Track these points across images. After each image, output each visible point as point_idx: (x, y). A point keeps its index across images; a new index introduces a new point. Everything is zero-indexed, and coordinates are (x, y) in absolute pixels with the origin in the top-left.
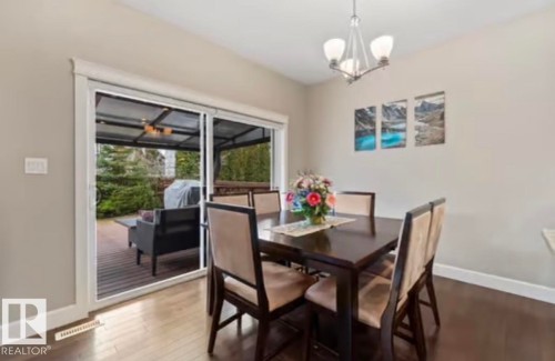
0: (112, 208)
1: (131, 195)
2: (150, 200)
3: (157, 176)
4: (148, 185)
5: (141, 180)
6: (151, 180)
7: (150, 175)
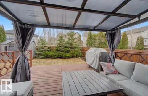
0: (69, 56)
1: (74, 52)
2: (80, 54)
3: (82, 46)
4: (79, 49)
5: (77, 47)
6: (80, 47)
7: (80, 46)
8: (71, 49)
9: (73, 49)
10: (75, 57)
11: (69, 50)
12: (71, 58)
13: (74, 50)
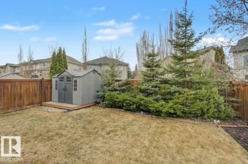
8: (180, 89)
9: (190, 88)
10: (197, 117)
11: (175, 92)
12: (178, 117)
13: (194, 92)
